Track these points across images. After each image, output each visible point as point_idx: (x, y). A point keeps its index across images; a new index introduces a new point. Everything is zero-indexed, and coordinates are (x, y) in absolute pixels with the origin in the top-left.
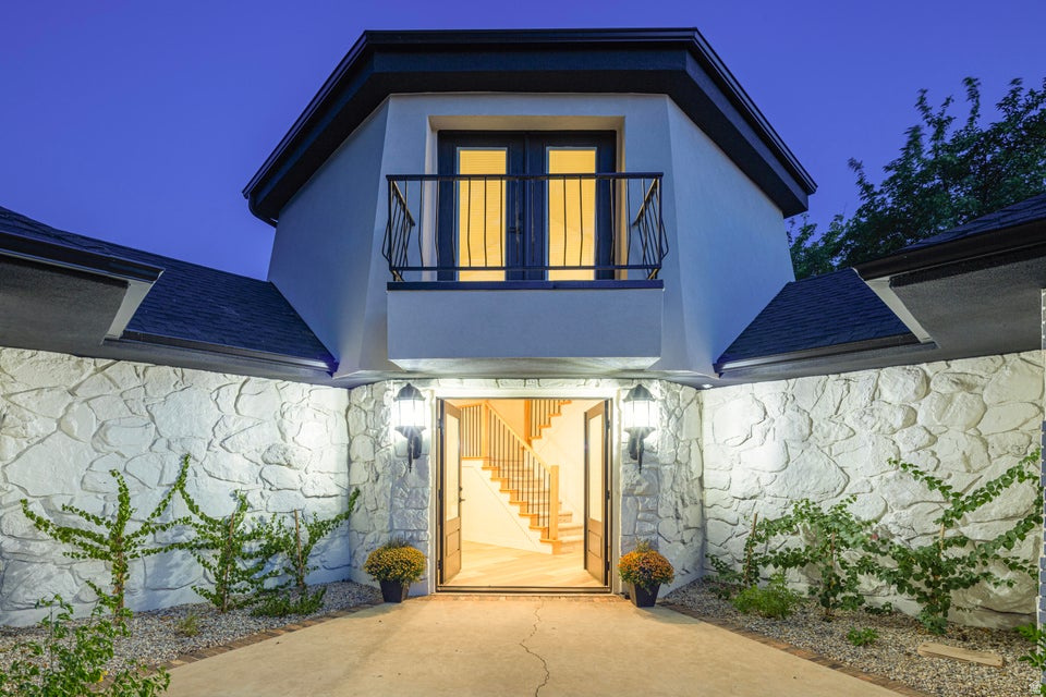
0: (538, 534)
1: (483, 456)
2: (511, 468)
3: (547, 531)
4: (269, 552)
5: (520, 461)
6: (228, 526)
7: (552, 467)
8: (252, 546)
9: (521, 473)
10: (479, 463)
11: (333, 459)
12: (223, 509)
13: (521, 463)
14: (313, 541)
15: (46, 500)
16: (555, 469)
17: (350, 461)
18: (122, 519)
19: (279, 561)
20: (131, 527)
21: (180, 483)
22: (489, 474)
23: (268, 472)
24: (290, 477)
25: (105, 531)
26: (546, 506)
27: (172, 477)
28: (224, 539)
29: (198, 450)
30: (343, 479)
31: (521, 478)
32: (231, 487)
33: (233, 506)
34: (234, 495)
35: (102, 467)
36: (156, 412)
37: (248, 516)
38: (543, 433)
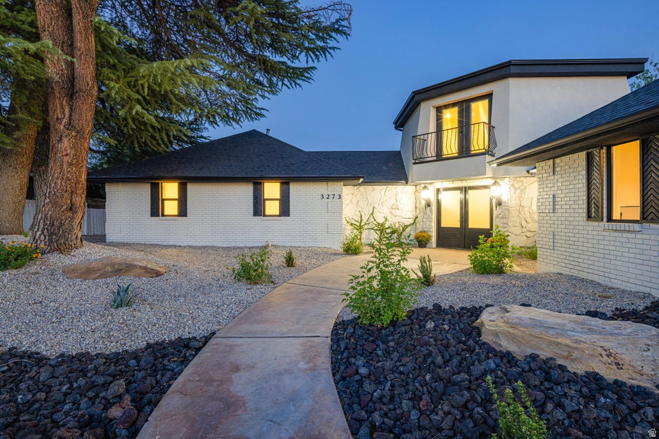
4: (393, 232)
6: (382, 225)
8: (388, 231)
11: (411, 207)
12: (381, 221)
14: (403, 230)
15: (349, 217)
17: (416, 208)
18: (361, 221)
19: (395, 235)
20: (363, 224)
21: (372, 214)
23: (392, 211)
24: (398, 213)
25: (358, 224)
27: (371, 212)
28: (381, 229)
29: (376, 206)
30: (414, 213)
32: (383, 215)
33: (384, 220)
34: (384, 217)
35: (358, 211)
36: (368, 197)
37: (387, 223)
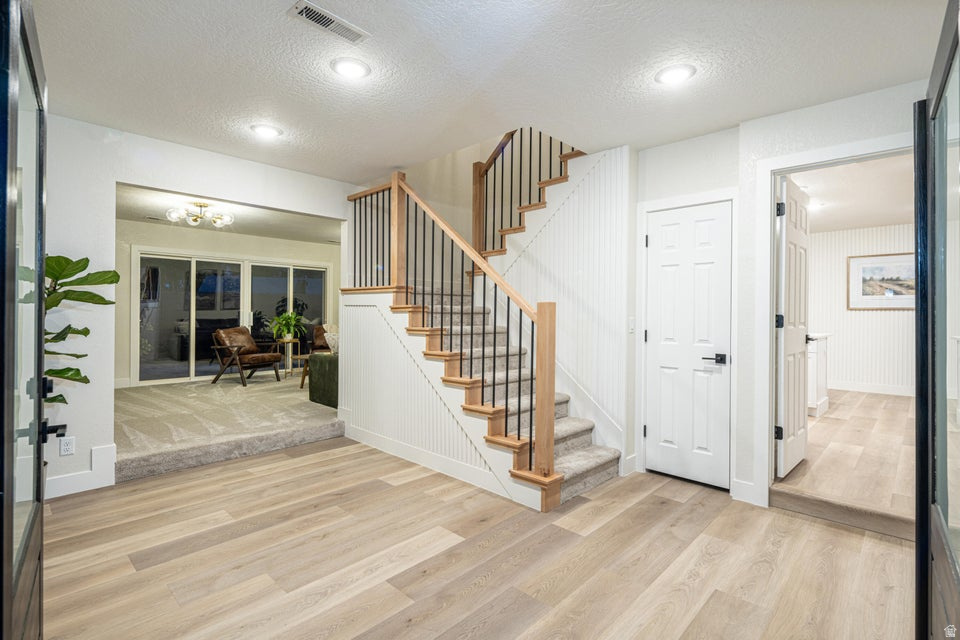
0: (507, 459)
1: (394, 284)
2: (447, 307)
3: (525, 454)
5: (465, 296)
7: (541, 306)
9: (466, 319)
10: (388, 299)
13: (467, 299)
16: (547, 311)
22: (404, 319)
26: (525, 385)
31: (467, 328)
38: (507, 246)
